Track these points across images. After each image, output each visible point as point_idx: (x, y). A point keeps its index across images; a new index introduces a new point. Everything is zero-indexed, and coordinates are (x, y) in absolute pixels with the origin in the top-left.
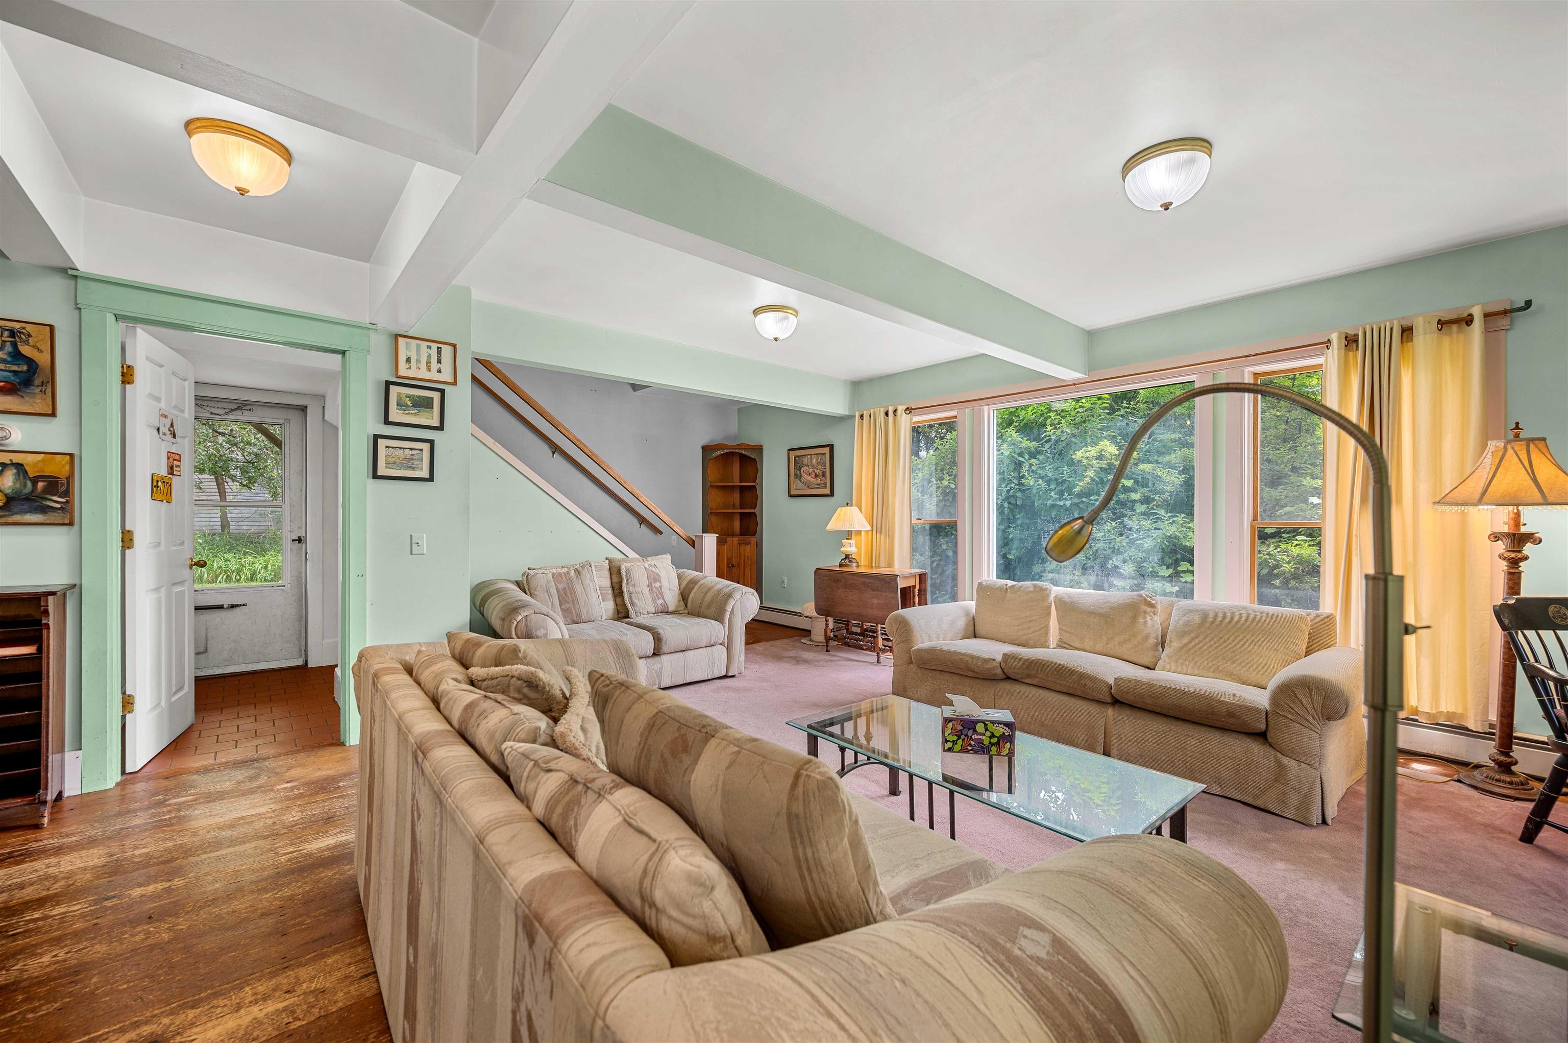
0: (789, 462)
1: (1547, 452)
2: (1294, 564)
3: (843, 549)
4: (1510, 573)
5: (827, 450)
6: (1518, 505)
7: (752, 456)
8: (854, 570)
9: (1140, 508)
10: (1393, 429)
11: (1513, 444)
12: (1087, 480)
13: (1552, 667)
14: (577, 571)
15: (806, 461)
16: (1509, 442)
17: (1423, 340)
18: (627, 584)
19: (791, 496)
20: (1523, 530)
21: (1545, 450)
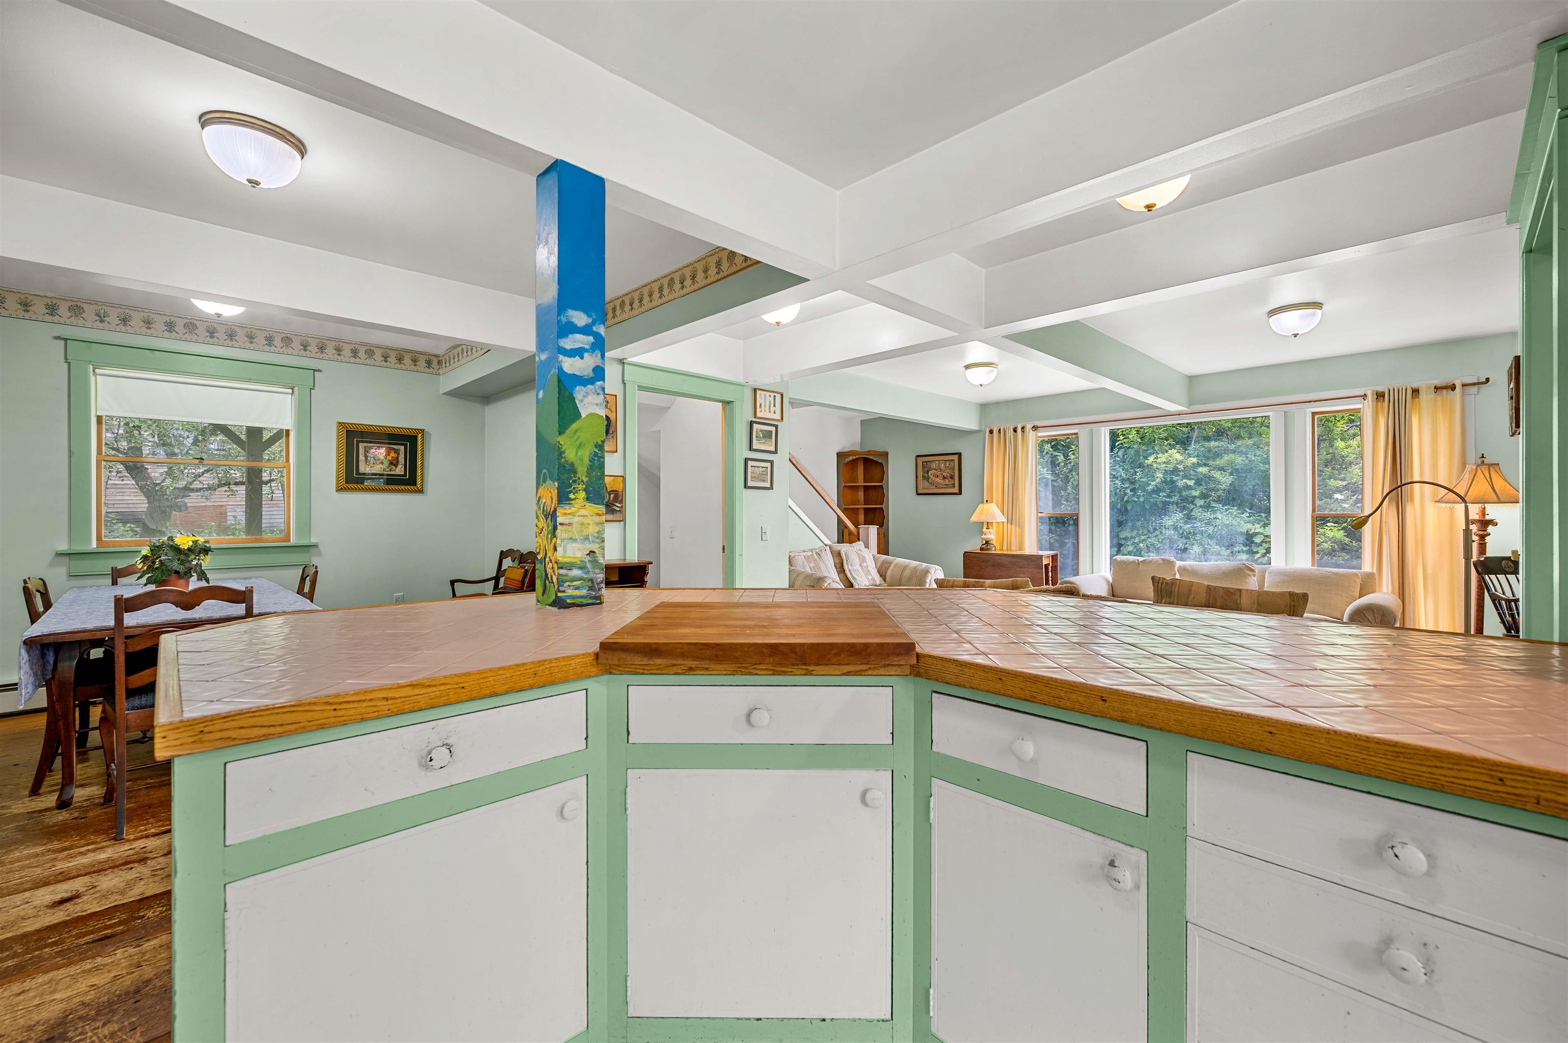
0: (916, 467)
1: (1499, 472)
2: (1331, 543)
3: (984, 536)
4: (1480, 544)
5: (956, 457)
6: (1484, 503)
7: (880, 461)
8: (994, 552)
9: (1200, 502)
10: (1408, 453)
11: (1481, 467)
12: (1158, 480)
13: (1504, 593)
14: (817, 553)
15: (934, 465)
16: (1478, 466)
17: (1426, 397)
18: (847, 564)
19: (918, 494)
20: (1487, 518)
21: (1498, 470)
